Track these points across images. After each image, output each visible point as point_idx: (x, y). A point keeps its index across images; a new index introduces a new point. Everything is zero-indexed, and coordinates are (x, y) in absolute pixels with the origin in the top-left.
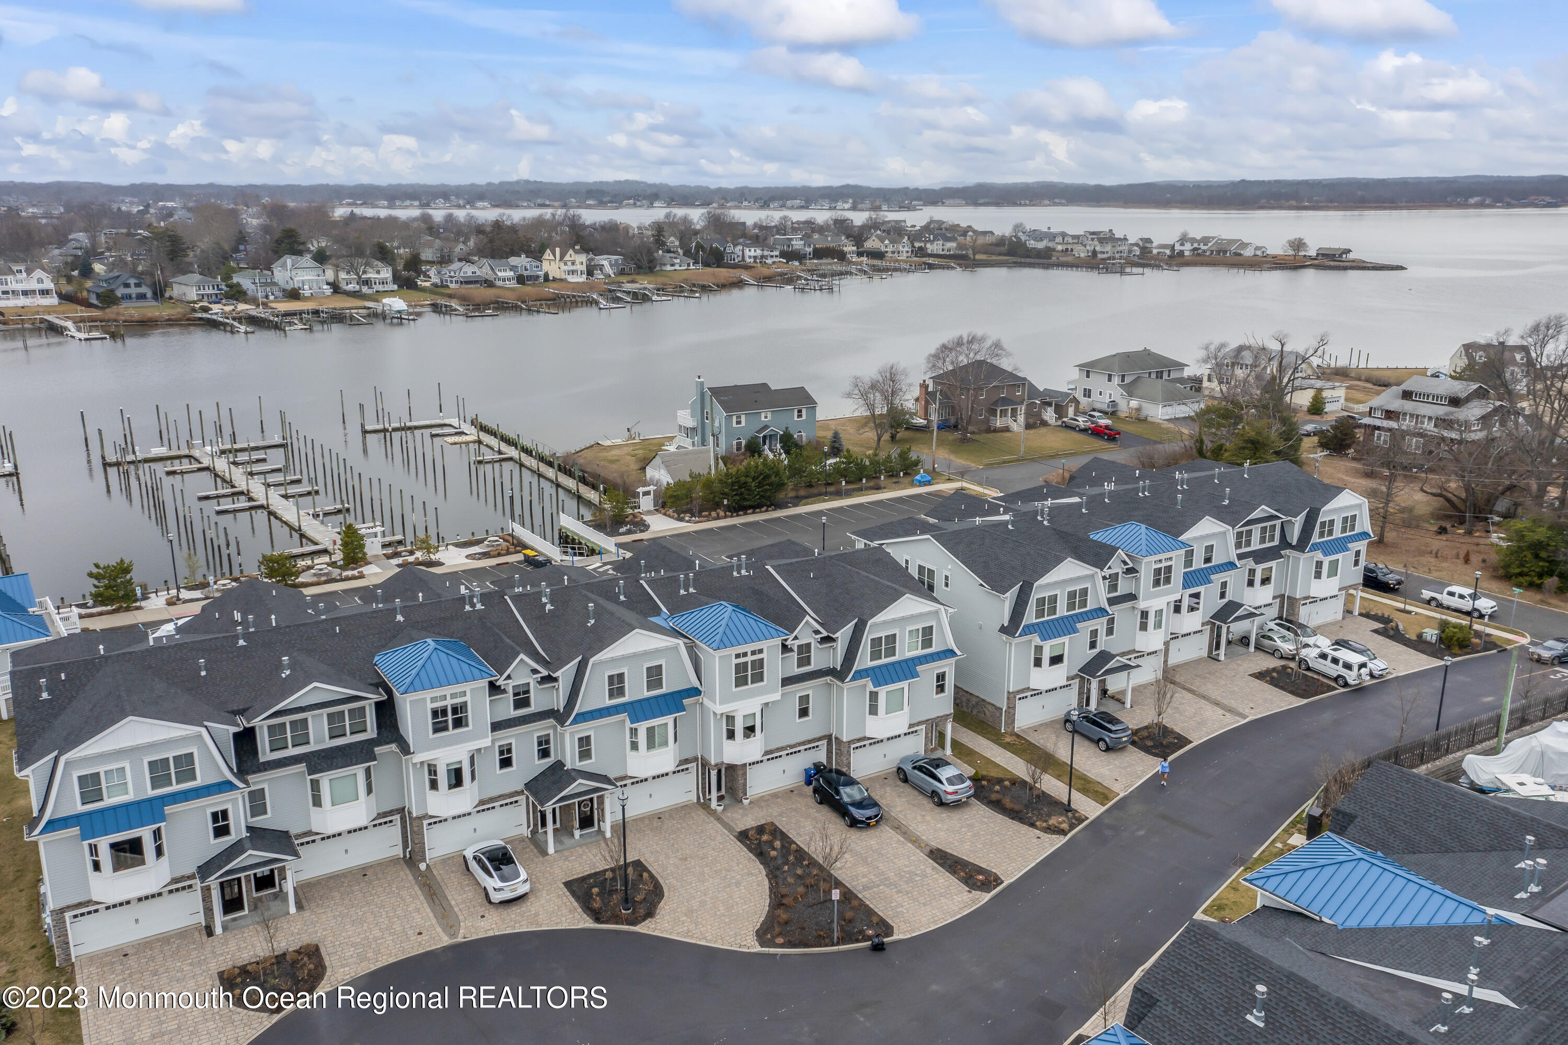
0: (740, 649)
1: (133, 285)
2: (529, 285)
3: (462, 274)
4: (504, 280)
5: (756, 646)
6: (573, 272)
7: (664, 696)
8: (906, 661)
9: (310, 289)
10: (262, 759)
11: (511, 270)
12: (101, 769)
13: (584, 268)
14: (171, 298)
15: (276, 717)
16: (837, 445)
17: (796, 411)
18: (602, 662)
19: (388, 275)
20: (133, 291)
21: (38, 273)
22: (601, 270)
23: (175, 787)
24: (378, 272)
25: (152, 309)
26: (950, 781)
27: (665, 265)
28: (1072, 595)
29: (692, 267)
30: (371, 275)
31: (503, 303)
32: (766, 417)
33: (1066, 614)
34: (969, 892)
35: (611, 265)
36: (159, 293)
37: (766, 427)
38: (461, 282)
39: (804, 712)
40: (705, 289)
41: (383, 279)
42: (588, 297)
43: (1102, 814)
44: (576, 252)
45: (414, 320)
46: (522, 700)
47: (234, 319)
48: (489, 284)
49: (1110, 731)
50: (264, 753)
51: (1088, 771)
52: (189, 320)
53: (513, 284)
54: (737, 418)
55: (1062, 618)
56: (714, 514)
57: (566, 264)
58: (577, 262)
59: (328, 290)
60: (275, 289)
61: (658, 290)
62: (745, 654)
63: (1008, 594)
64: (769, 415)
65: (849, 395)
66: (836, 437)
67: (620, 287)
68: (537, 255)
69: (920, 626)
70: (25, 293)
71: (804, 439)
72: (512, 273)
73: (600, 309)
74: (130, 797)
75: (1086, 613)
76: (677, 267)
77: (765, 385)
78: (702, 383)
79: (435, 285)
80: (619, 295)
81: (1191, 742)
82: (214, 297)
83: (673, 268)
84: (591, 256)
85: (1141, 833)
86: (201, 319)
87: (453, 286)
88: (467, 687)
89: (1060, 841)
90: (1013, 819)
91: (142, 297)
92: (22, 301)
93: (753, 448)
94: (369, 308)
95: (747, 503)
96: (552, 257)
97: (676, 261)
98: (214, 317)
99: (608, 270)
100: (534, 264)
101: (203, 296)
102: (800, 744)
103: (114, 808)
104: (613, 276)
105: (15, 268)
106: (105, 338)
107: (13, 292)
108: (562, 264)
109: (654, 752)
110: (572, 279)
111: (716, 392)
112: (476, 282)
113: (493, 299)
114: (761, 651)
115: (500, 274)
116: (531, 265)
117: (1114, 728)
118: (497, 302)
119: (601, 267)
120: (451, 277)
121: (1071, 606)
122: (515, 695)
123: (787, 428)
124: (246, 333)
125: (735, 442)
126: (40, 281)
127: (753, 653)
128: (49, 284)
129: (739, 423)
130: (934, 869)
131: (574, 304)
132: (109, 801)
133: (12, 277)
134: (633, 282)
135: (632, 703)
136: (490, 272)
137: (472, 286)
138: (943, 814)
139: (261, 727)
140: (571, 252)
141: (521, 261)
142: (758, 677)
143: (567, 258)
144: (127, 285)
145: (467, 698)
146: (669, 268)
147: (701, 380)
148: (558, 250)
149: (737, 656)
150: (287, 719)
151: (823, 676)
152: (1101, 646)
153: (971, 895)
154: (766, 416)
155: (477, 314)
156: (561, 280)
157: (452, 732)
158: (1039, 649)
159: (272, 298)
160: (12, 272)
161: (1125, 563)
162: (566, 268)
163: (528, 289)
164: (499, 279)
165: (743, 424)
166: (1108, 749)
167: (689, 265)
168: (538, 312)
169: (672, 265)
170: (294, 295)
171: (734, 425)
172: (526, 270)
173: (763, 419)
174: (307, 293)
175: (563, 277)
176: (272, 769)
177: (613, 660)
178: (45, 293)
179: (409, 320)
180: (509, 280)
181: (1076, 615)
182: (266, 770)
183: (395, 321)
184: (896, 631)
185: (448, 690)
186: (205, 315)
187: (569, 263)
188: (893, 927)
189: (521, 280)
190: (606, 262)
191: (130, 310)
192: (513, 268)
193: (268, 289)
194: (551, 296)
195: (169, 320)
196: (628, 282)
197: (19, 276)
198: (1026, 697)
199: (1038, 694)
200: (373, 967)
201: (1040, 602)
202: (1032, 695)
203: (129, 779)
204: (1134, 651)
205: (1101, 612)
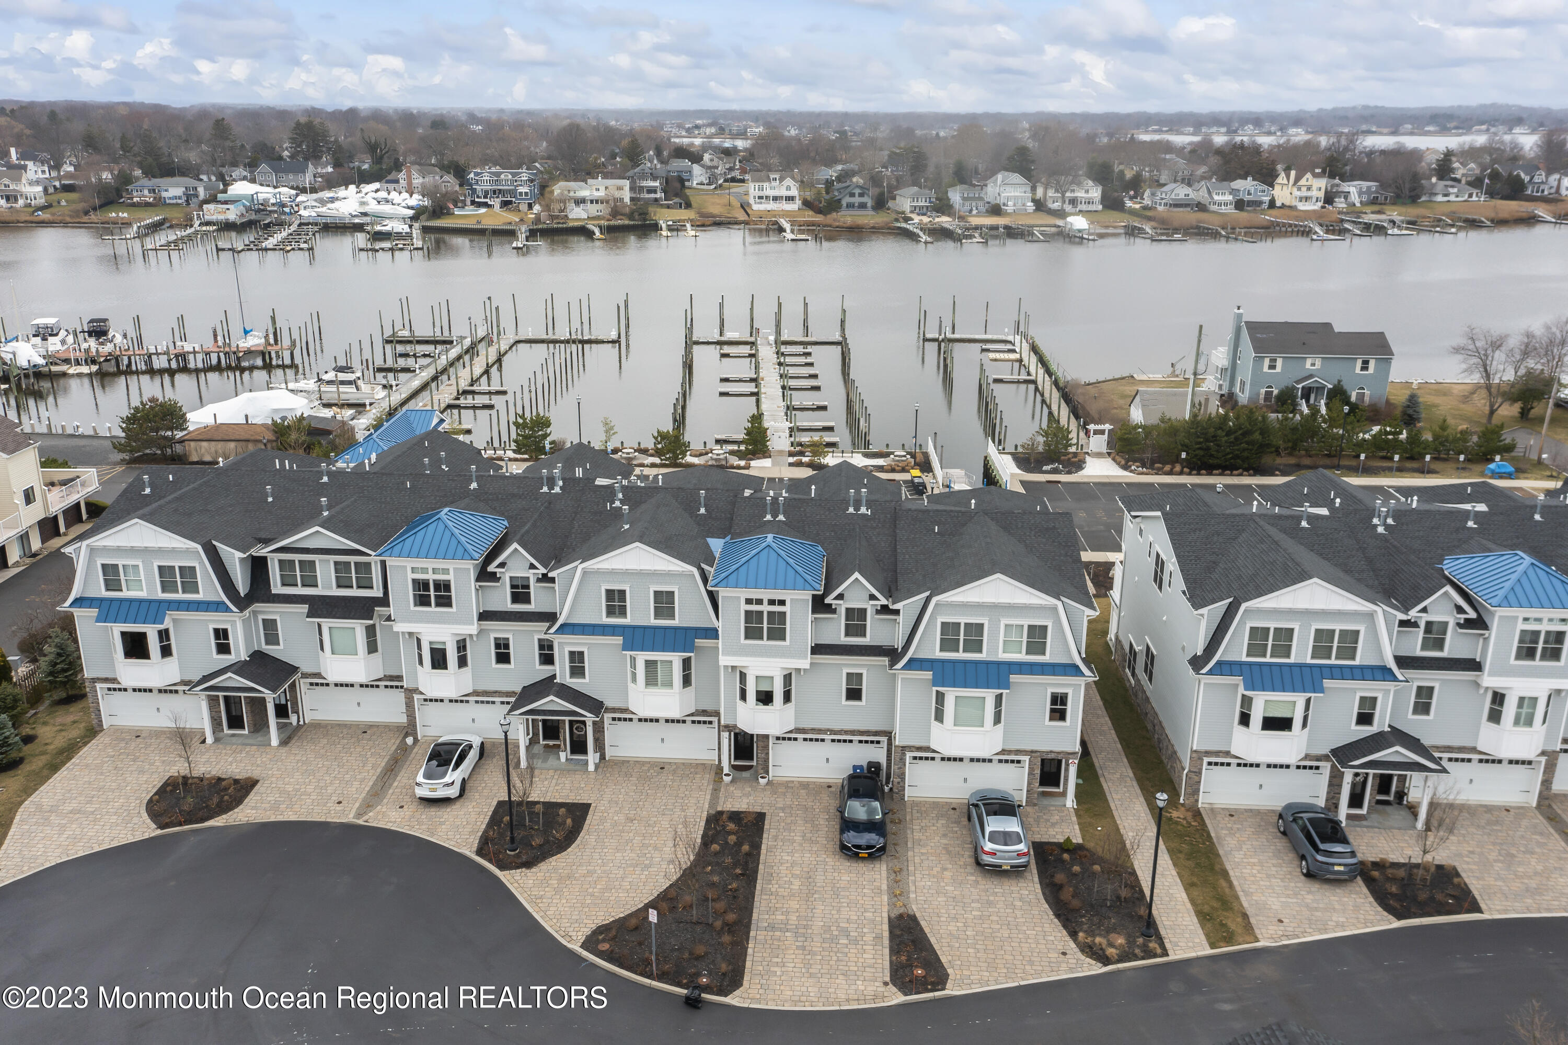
0: (754, 594)
1: (857, 195)
2: (1247, 211)
3: (1173, 196)
4: (1220, 205)
5: (777, 595)
6: (1307, 199)
7: (676, 629)
8: (999, 664)
9: (1014, 205)
10: (274, 591)
11: (1230, 193)
12: (120, 562)
13: (1321, 194)
14: (889, 209)
15: (282, 552)
16: (1410, 412)
17: (1359, 364)
18: (598, 572)
19: (1096, 195)
20: (857, 200)
21: (789, 182)
22: (1346, 198)
23: (180, 596)
24: (1087, 191)
25: (869, 218)
26: (994, 837)
27: (1436, 194)
28: (1323, 636)
29: (1474, 198)
30: (1080, 194)
31: (1204, 228)
32: (1313, 365)
33: (1309, 661)
34: (886, 984)
35: (1360, 193)
36: (880, 204)
37: (1311, 376)
38: (1171, 205)
39: (854, 694)
40: (1473, 224)
41: (1090, 198)
42: (1305, 226)
43: (1198, 959)
44: (1315, 176)
45: (1094, 240)
46: (520, 593)
47: (921, 229)
48: (1201, 207)
49: (1317, 850)
50: (276, 586)
51: (1247, 894)
52: (889, 228)
53: (1230, 209)
54: (1271, 360)
55: (1301, 666)
56: (1168, 468)
57: (1299, 189)
58: (1314, 188)
59: (1030, 206)
60: (980, 203)
61: (1409, 223)
62: (759, 602)
63: (1204, 611)
64: (1318, 363)
65: (1457, 350)
66: (1413, 400)
67: (1359, 217)
68: (1268, 177)
69: (1026, 622)
70: (775, 199)
71: (1367, 399)
72: (1231, 197)
73: (1312, 240)
74: (142, 594)
75: (1351, 668)
76: (1452, 198)
77: (1328, 326)
78: (1239, 316)
79: (1145, 208)
80: (1347, 226)
81: (1479, 911)
82: (925, 210)
83: (1446, 199)
84: (1337, 181)
85: (1227, 1007)
86: (899, 228)
87: (1161, 208)
88: (451, 565)
89: (1097, 969)
90: (1058, 916)
91: (863, 206)
92: (771, 206)
93: (1286, 400)
94: (1059, 227)
95: (1216, 461)
96: (1285, 181)
97: (1451, 190)
98: (911, 228)
99: (1355, 198)
100: (1260, 188)
101: (915, 207)
102: (853, 733)
103: (131, 601)
104: (1358, 205)
105: (772, 176)
106: (808, 240)
107: (767, 197)
108: (1295, 189)
109: (652, 690)
110: (1302, 206)
111: (1253, 327)
112: (1187, 205)
113: (1194, 224)
114: (782, 603)
115: (1216, 198)
116: (1256, 190)
117: (1322, 846)
118: (1198, 227)
119: (1346, 195)
120: (1162, 199)
121: (1321, 650)
122: (513, 587)
123: (1339, 381)
124: (926, 243)
125: (1263, 391)
126: (788, 188)
127: (772, 602)
128: (794, 192)
129: (1272, 367)
130: (878, 938)
131: (1295, 234)
132: (125, 594)
133: (767, 184)
134: (1379, 212)
135: (634, 628)
136: (1207, 195)
137: (1181, 209)
138: (973, 877)
139: (272, 559)
140: (1309, 175)
141: (1247, 186)
142: (778, 634)
143: (1303, 182)
144: (852, 195)
145: (450, 577)
146: (1440, 198)
147: (1241, 311)
148: (1293, 173)
149: (749, 601)
150: (297, 557)
151: (880, 655)
152: (1382, 722)
153: (882, 989)
154: (1313, 363)
155: (1164, 238)
156: (1290, 207)
157: (433, 609)
158: (1247, 702)
159: (975, 212)
160: (768, 180)
161: (1460, 610)
162: (1298, 194)
163: (1243, 216)
164: (1215, 203)
165: (1279, 369)
166: (1309, 875)
167: (1471, 195)
168: (1236, 239)
169: (1446, 195)
170: (996, 210)
171: (1266, 369)
172: (1249, 194)
173: (1308, 366)
174: (1010, 209)
175: (1294, 204)
176: (279, 602)
177: (612, 573)
178: (790, 199)
179: (1088, 240)
180: (1226, 204)
181: (1331, 667)
182: (274, 602)
183: (1077, 240)
184: (985, 621)
185: (430, 564)
186: (904, 225)
187: (1304, 189)
188: (741, 985)
189: (1240, 205)
190: (1353, 189)
191: (846, 217)
192: (1233, 192)
193: (974, 204)
194: (1265, 223)
195: (873, 228)
196: (1373, 213)
197: (774, 184)
198: (1229, 764)
199: (1251, 765)
200: (273, 819)
201: (1258, 634)
202: (1239, 765)
203: (142, 578)
204: (1474, 750)
205: (1383, 673)
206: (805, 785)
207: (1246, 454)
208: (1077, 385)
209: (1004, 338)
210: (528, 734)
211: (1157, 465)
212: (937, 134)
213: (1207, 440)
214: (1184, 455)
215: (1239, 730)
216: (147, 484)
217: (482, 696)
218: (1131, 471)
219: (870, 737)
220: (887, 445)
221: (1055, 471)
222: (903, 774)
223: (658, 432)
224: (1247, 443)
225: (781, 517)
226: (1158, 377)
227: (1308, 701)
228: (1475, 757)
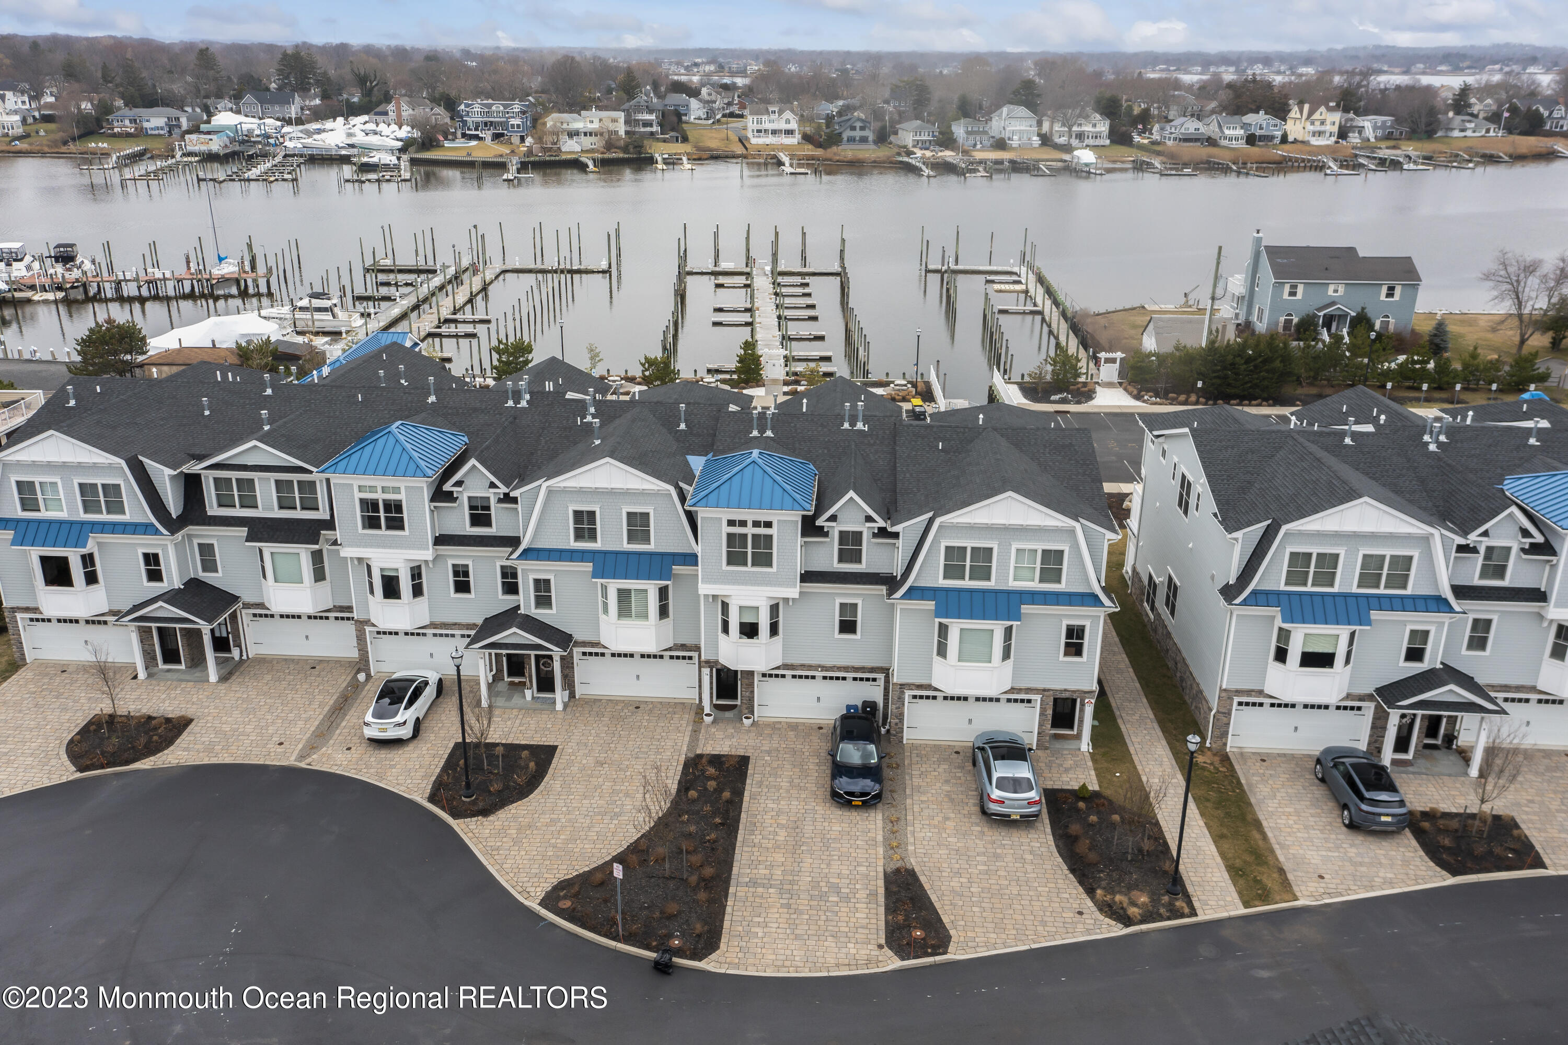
0: (738, 515)
1: (858, 128)
2: (1259, 146)
3: (1183, 131)
4: (1231, 139)
5: (763, 516)
6: (1320, 133)
7: (651, 554)
8: (1009, 593)
9: (1020, 140)
10: (210, 513)
11: (1242, 128)
12: (37, 479)
13: (1335, 129)
14: (891, 143)
15: (217, 469)
16: (1437, 341)
17: (1384, 290)
18: (565, 491)
19: (1103, 129)
20: (858, 134)
21: (788, 114)
22: (1360, 133)
23: (104, 517)
24: (1094, 126)
25: (870, 152)
26: (1002, 784)
27: (1452, 129)
28: (1372, 564)
29: (1492, 133)
30: (1087, 128)
31: (1215, 163)
33: (1355, 590)
34: (880, 947)
35: (1375, 128)
36: (882, 138)
37: (1333, 303)
38: (1180, 139)
39: (848, 627)
40: (1490, 159)
41: (1097, 133)
42: (1319, 161)
43: (1230, 919)
44: (1330, 109)
45: (1101, 174)
46: (480, 515)
47: (924, 163)
48: (1211, 142)
49: (1362, 798)
50: (211, 507)
51: (1282, 846)
52: (891, 162)
53: (1241, 144)
54: (1292, 287)
55: (1346, 596)
56: (1182, 398)
57: (1313, 123)
58: (1328, 122)
59: (1036, 140)
60: (985, 137)
61: (1425, 158)
62: (743, 523)
63: (1239, 534)
64: (1341, 289)
65: (1487, 277)
66: (1440, 330)
67: (1373, 152)
68: (1280, 111)
69: (1040, 546)
70: (774, 132)
71: (1391, 328)
72: (1242, 132)
73: (1326, 174)
74: (63, 515)
75: (1402, 597)
76: (1469, 133)
77: (1352, 250)
78: (1259, 240)
79: (1154, 143)
80: (1361, 161)
81: (1543, 866)
82: (928, 144)
83: (1463, 134)
84: (1351, 115)
85: (1264, 974)
86: (901, 162)
87: (1170, 143)
88: (403, 483)
89: (1118, 930)
90: (1073, 871)
91: (864, 140)
92: (770, 140)
93: (1306, 328)
94: (1065, 161)
96: (1298, 116)
97: (1468, 125)
98: (913, 162)
99: (1369, 133)
100: (1272, 122)
101: (918, 141)
102: (846, 669)
103: (50, 522)
104: (1372, 140)
105: (771, 109)
106: (807, 174)
107: (765, 131)
108: (1308, 124)
109: (625, 622)
110: (1315, 141)
111: (1273, 252)
112: (1197, 140)
113: (1205, 158)
114: (768, 525)
115: (1227, 132)
116: (1268, 124)
117: (1367, 795)
118: (1208, 162)
119: (1361, 130)
120: (1171, 133)
121: (1369, 577)
122: (472, 508)
123: (1363, 309)
124: (929, 177)
125: (1282, 319)
126: (788, 121)
127: (756, 524)
128: (793, 125)
129: (1293, 294)
130: (873, 895)
131: (1308, 169)
132: (44, 514)
133: (766, 117)
134: (1394, 147)
135: (605, 553)
136: (1217, 130)
137: (1191, 144)
138: (978, 827)
139: (207, 477)
140: (1323, 109)
141: (1259, 120)
142: (764, 559)
143: (1316, 116)
144: (853, 128)
145: (402, 496)
146: (1456, 134)
147: (1260, 235)
148: (1306, 107)
149: (731, 523)
150: (234, 475)
151: (877, 583)
152: (1433, 659)
153: (877, 953)
154: (1335, 290)
155: (1173, 172)
156: (1303, 142)
157: (383, 532)
158: (1284, 635)
159: (979, 146)
160: (767, 112)
161: (1525, 533)
162: (1310, 128)
163: (1255, 151)
164: (1225, 138)
165: (1299, 296)
166: (1352, 826)
167: (1488, 131)
168: (1247, 174)
169: (1462, 130)
170: (1001, 144)
171: (1286, 296)
172: (1261, 128)
173: (1330, 292)
174: (1015, 143)
175: (1306, 139)
176: (216, 525)
177: (581, 492)
178: (789, 132)
179: (1095, 174)
180: (1237, 139)
181: (1379, 597)
182: (209, 525)
183: (1084, 174)
184: (994, 545)
185: (379, 482)
186: (906, 159)
187: (1318, 123)
188: (718, 948)
189: (1251, 140)
190: (1369, 125)
191: (846, 151)
192: (1245, 126)
193: (978, 138)
194: (1277, 158)
195: (875, 162)
196: (1387, 148)
197: (772, 117)
198: (1261, 705)
199: (1286, 706)
200: (206, 761)
201: (1299, 560)
202: (1272, 705)
203: (62, 496)
204: (1533, 689)
205: (1438, 603)
206: (794, 726)
207: (1266, 383)
208: (1086, 315)
209: (1009, 269)
210: (491, 670)
211: (1171, 395)
212: (941, 72)
213: (1225, 368)
214: (1200, 384)
215: (1274, 668)
216: (71, 395)
217: (441, 629)
218: (1144, 401)
219: (864, 674)
220: (887, 374)
221: (1063, 401)
222: (902, 714)
223: (646, 358)
224: (1267, 371)
225: (769, 433)
226: (1171, 307)
227: (1353, 634)
228: (1534, 697)
